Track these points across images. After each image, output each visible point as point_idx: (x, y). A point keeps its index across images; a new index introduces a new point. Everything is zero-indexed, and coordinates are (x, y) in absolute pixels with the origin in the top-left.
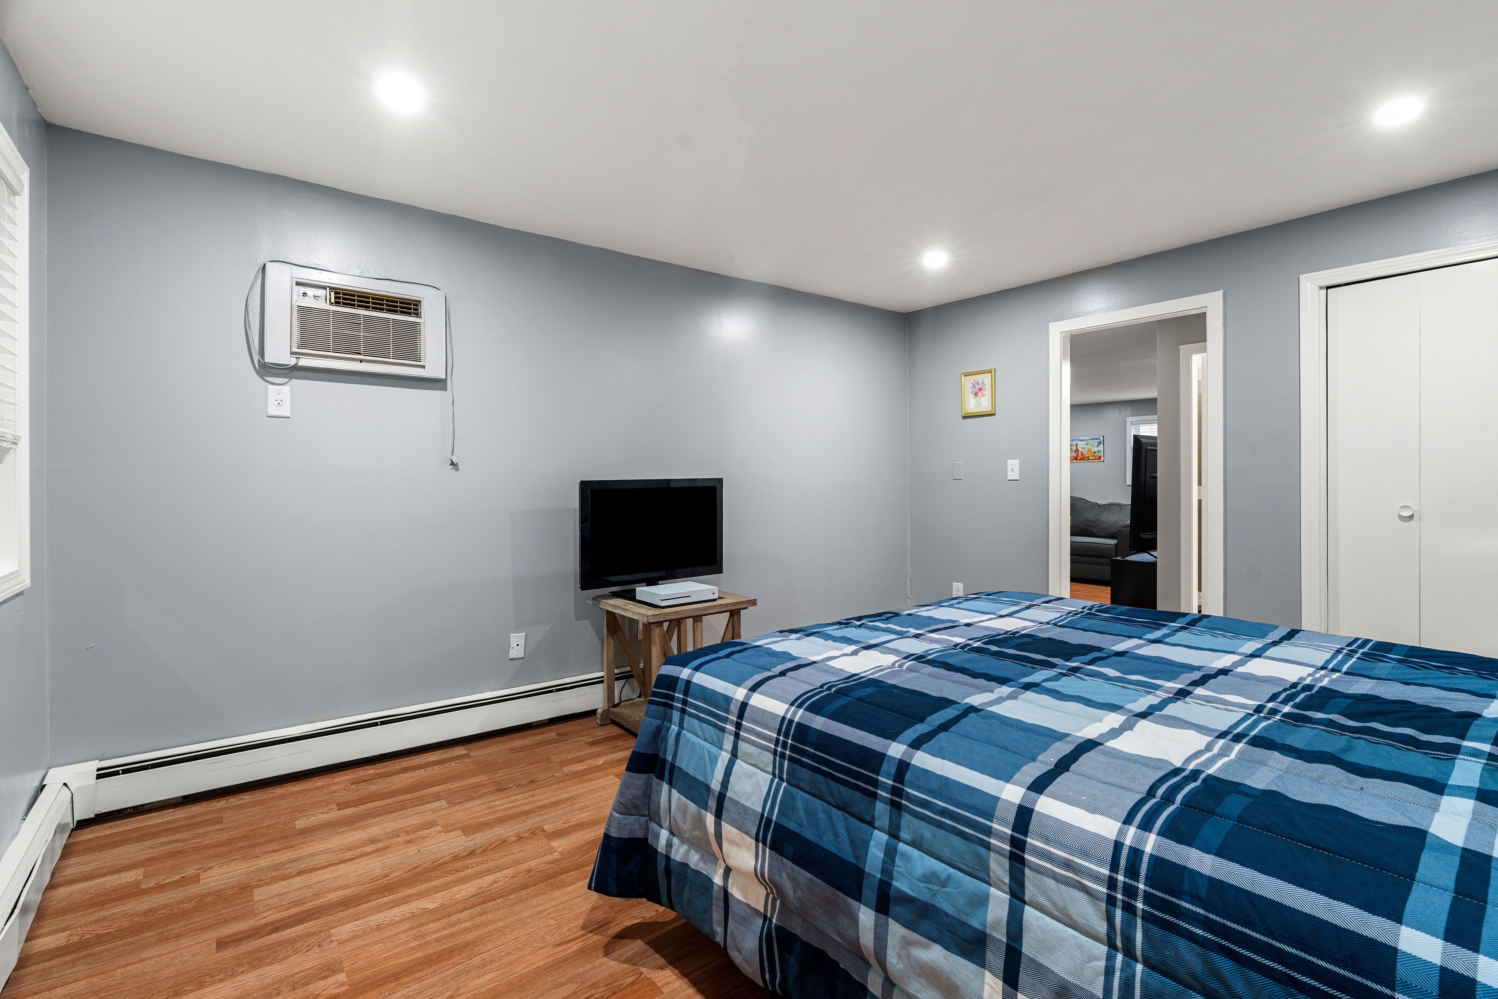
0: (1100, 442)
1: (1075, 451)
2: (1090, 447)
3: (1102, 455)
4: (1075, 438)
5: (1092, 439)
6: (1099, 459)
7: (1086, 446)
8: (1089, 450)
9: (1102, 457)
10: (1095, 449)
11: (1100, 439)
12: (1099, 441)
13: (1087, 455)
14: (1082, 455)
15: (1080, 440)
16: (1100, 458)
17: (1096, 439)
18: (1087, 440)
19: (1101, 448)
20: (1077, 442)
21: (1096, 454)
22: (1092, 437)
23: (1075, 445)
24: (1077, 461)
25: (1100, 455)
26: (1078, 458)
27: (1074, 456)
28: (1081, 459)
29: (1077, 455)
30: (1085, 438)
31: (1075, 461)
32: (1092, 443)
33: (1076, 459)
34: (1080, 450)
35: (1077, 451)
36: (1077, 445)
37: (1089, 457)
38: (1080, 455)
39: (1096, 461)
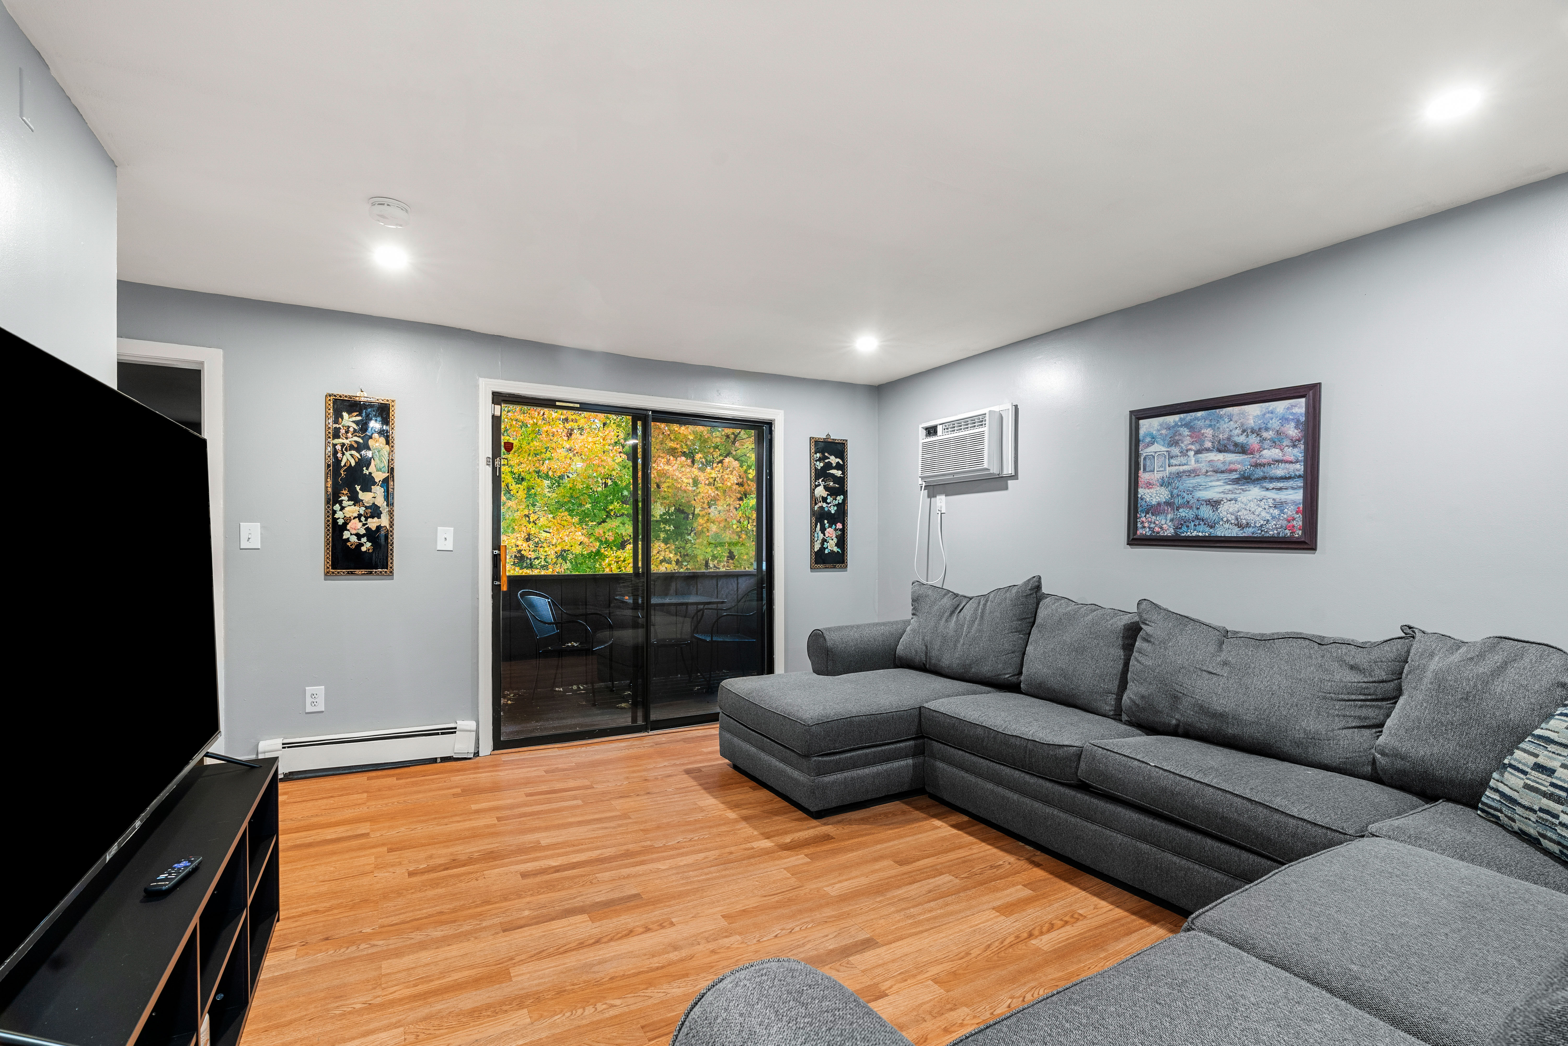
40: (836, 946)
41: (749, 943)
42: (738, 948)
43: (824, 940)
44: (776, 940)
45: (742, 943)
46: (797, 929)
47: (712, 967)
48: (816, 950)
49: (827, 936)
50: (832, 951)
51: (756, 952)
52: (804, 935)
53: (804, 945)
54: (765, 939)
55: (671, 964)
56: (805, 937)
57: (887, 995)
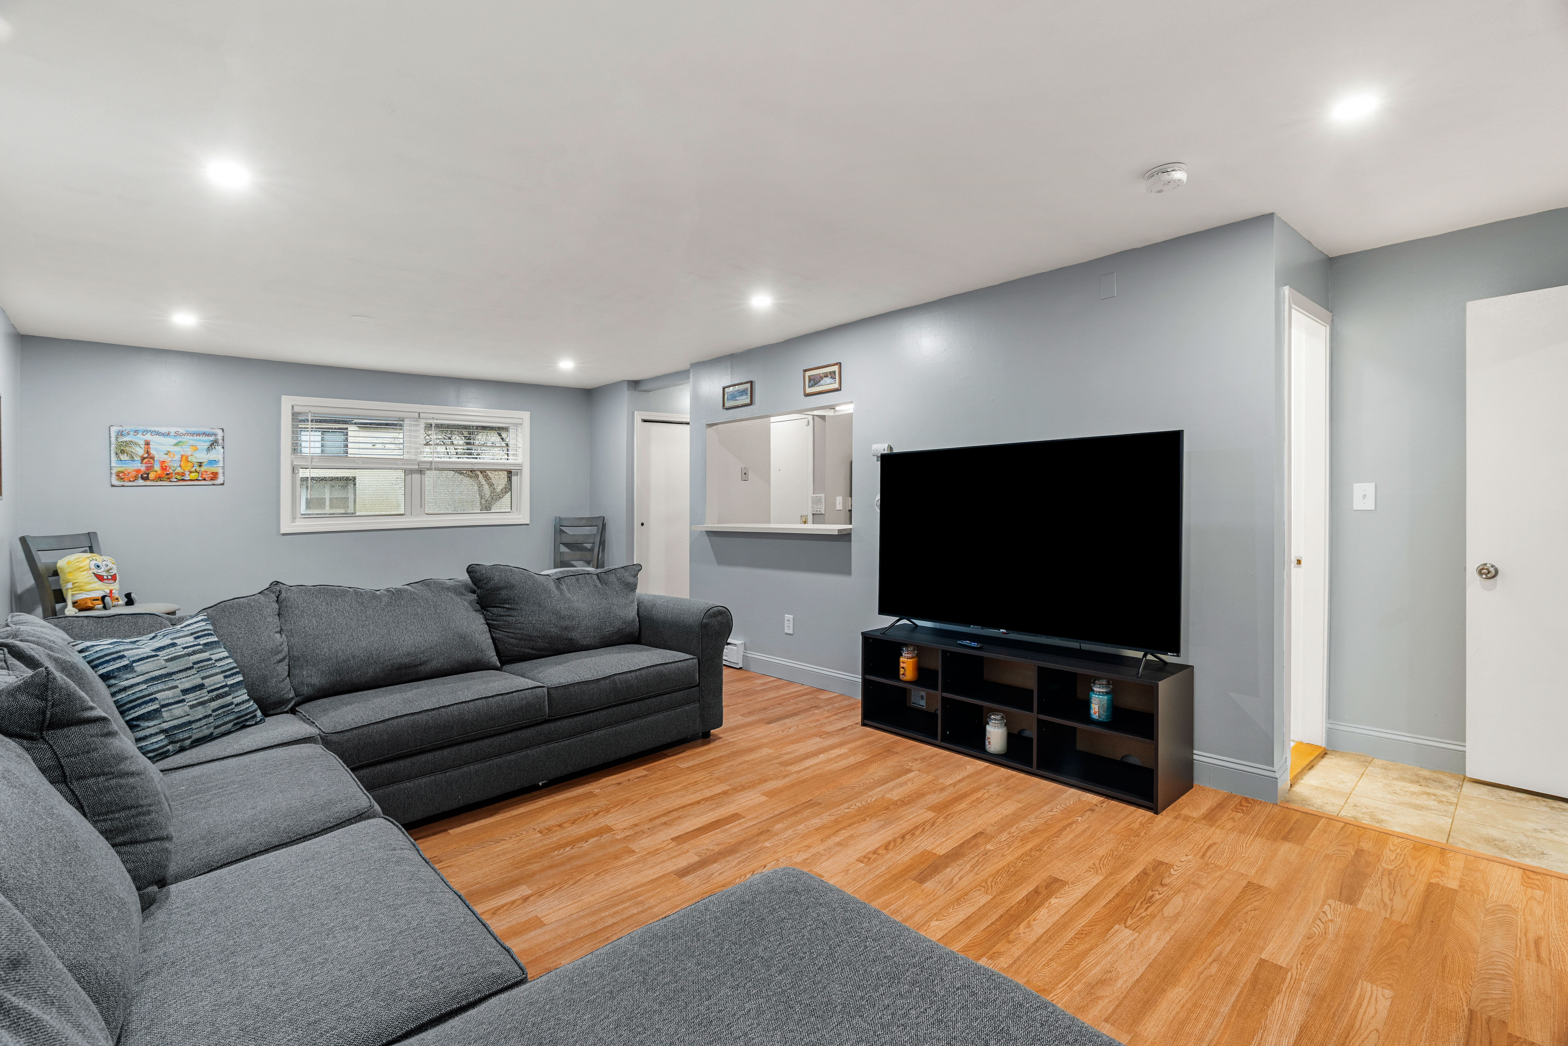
0: (215, 441)
1: (143, 459)
2: (188, 451)
3: (221, 470)
4: (140, 428)
5: (193, 434)
6: (212, 479)
7: (177, 449)
8: (184, 458)
9: (220, 476)
10: (203, 456)
11: (216, 435)
12: (212, 438)
13: (179, 470)
14: (164, 469)
15: (158, 434)
16: (215, 476)
17: (204, 434)
18: (177, 434)
19: (217, 454)
20: (148, 437)
21: (203, 469)
22: (193, 430)
23: (142, 443)
24: (148, 483)
25: (214, 470)
26: (151, 476)
27: (138, 471)
28: (160, 478)
29: (150, 468)
30: (173, 430)
31: (141, 482)
32: (192, 443)
33: (146, 479)
34: (159, 456)
35: (148, 457)
36: (147, 444)
37: (183, 474)
38: (157, 467)
39: (203, 483)
40: (711, 867)
41: (785, 857)
42: (792, 852)
43: (723, 870)
44: (764, 864)
45: (791, 857)
46: (748, 876)
47: (802, 837)
48: (728, 861)
49: (720, 874)
50: (714, 862)
51: (775, 852)
52: (740, 871)
53: (739, 863)
54: (773, 863)
55: (834, 834)
56: (739, 870)
57: (672, 839)
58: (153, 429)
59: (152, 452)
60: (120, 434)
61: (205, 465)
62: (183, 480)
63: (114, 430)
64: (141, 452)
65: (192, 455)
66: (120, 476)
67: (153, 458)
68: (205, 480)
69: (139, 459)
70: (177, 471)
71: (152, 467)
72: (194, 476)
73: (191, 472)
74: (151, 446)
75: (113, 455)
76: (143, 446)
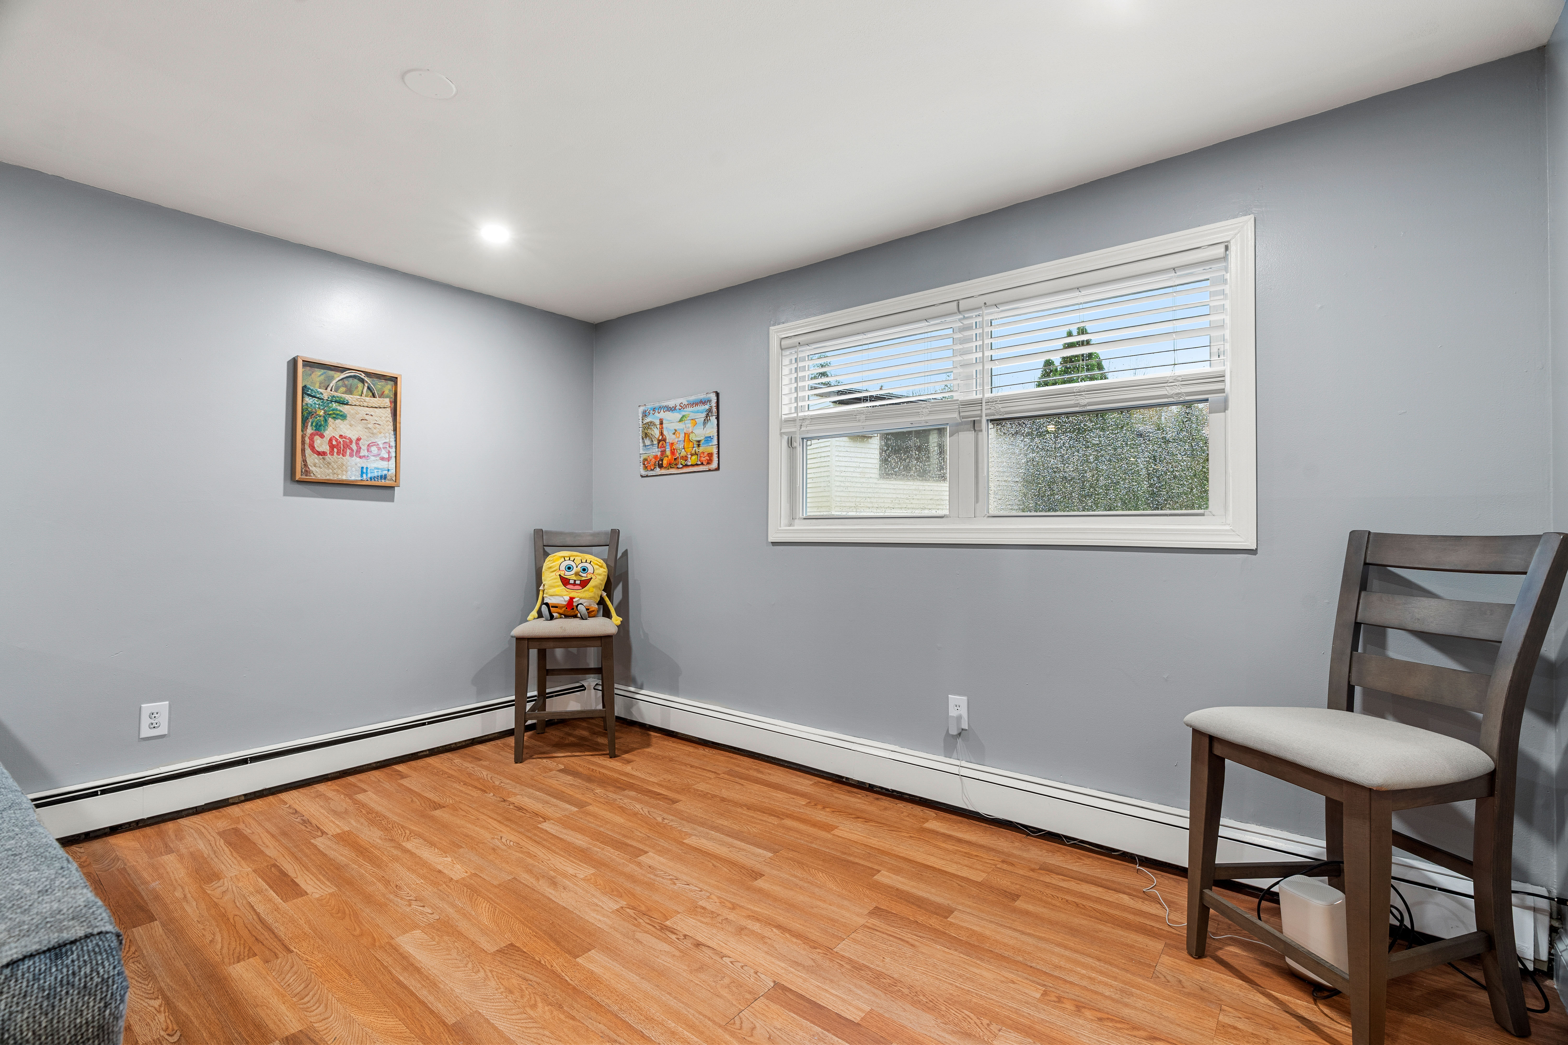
0: (710, 411)
1: (659, 441)
2: (687, 426)
3: (715, 451)
4: (657, 405)
6: (708, 463)
9: (715, 458)
10: (700, 433)
11: (710, 401)
12: (707, 407)
13: (683, 453)
14: (673, 453)
15: (667, 409)
16: (711, 458)
17: (701, 402)
18: (683, 407)
19: (711, 428)
20: (662, 415)
21: (701, 449)
22: (693, 398)
23: (657, 422)
24: (663, 471)
25: (710, 450)
26: (665, 462)
27: (656, 457)
28: (670, 466)
30: (677, 402)
31: (658, 471)
32: (692, 416)
34: (670, 438)
35: (662, 440)
58: (664, 404)
59: (665, 433)
60: (645, 415)
61: (703, 444)
62: (686, 466)
63: (641, 409)
64: (656, 432)
65: (692, 432)
66: (646, 464)
67: (665, 440)
68: (702, 464)
69: (655, 442)
70: (681, 455)
71: (665, 451)
72: (693, 460)
73: (692, 455)
74: (664, 426)
75: (641, 440)
76: (658, 426)
